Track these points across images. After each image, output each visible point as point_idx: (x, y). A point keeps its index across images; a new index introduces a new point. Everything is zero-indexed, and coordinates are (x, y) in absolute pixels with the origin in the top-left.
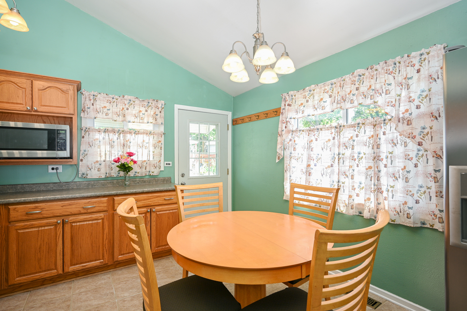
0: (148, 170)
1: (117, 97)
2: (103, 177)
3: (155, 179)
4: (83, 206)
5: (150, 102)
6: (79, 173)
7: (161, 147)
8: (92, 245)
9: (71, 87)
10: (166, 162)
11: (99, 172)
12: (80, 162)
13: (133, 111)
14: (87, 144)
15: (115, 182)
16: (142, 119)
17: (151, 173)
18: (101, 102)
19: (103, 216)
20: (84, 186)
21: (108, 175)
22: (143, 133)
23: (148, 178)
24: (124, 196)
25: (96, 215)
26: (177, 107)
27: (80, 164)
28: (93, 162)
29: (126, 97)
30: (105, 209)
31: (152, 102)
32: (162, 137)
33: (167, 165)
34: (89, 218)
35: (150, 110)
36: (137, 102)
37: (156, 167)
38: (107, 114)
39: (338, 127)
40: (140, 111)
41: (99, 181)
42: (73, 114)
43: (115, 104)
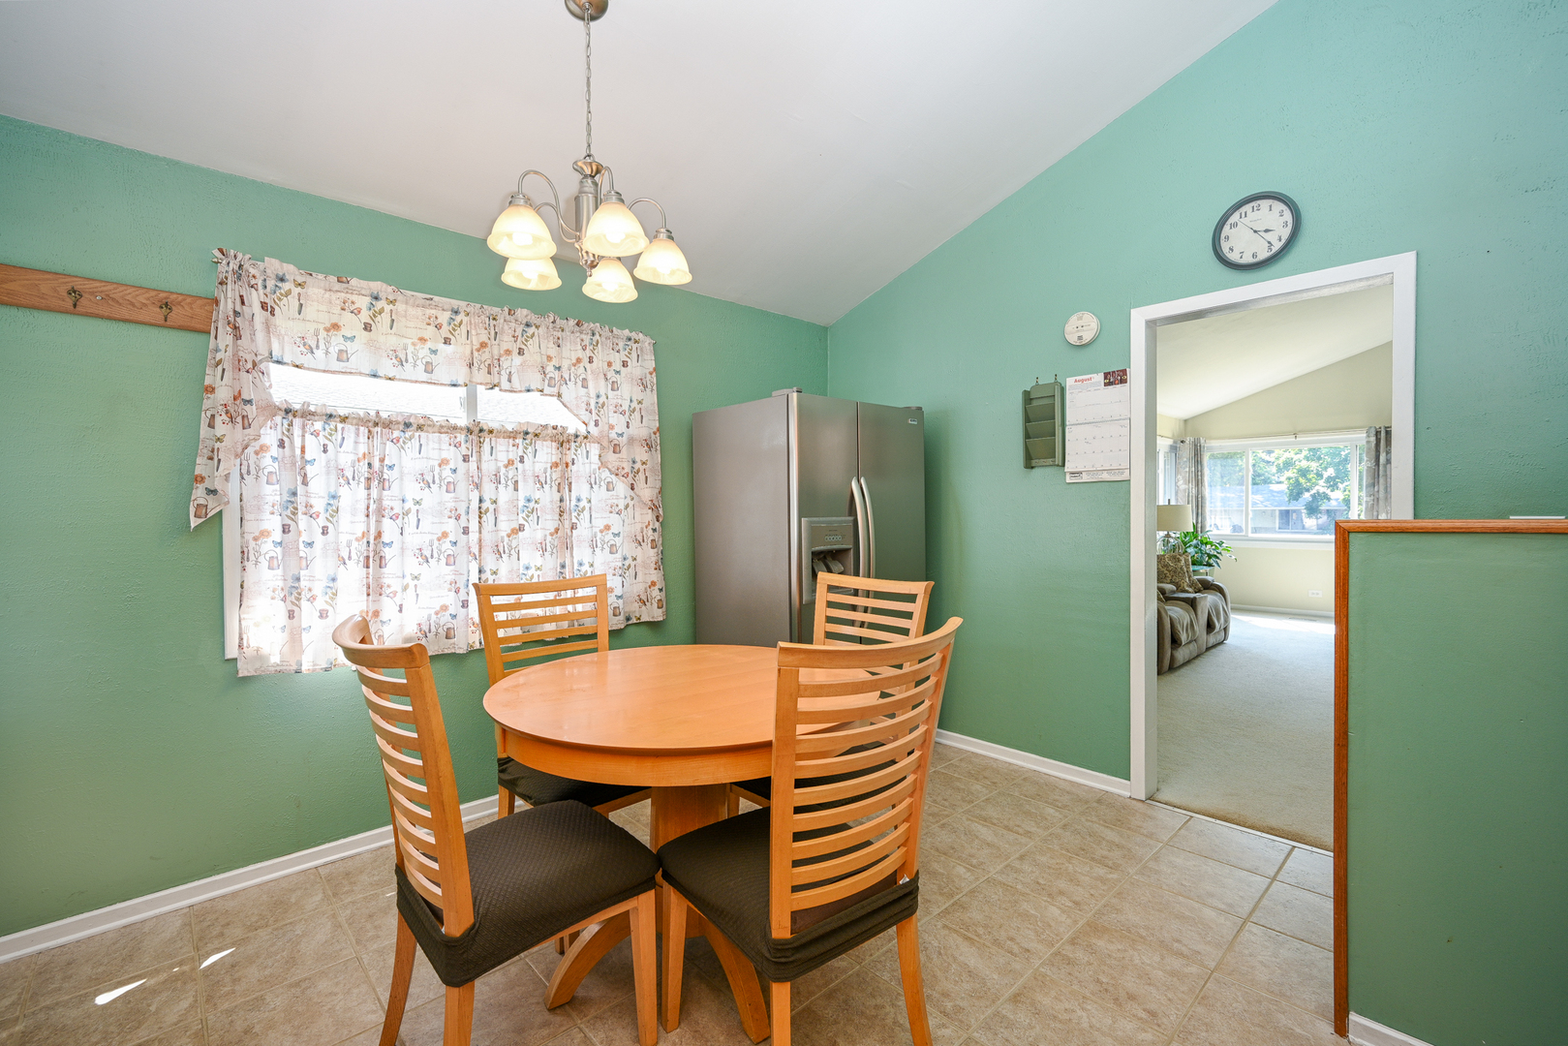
39: (477, 430)
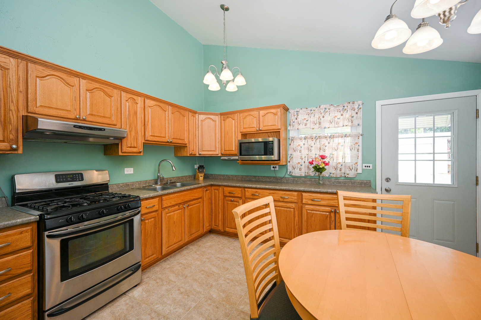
0: (343, 171)
1: (314, 108)
2: (304, 175)
3: (351, 182)
4: (281, 196)
5: (345, 105)
6: (288, 171)
7: (358, 149)
8: (287, 226)
9: (279, 110)
10: (364, 165)
11: (300, 171)
12: (288, 163)
13: (328, 117)
14: (293, 149)
15: (313, 181)
16: (337, 123)
17: (346, 175)
18: (302, 116)
19: (294, 206)
20: (291, 181)
21: (306, 174)
22: (339, 137)
23: (343, 180)
24: (310, 193)
25: (289, 205)
26: (379, 103)
27: (288, 165)
28: (296, 164)
29: (322, 107)
30: (296, 201)
31: (347, 105)
32: (359, 138)
33: (366, 168)
34: (285, 205)
35: (345, 113)
36: (332, 108)
37: (352, 169)
38: (306, 125)
40: (336, 116)
41: (301, 178)
42: (280, 129)
43: (313, 115)
